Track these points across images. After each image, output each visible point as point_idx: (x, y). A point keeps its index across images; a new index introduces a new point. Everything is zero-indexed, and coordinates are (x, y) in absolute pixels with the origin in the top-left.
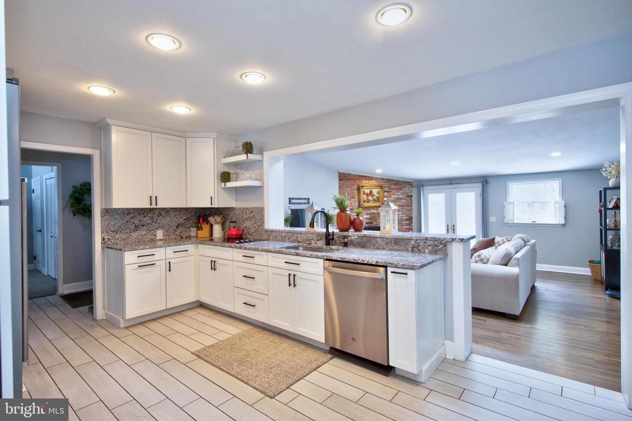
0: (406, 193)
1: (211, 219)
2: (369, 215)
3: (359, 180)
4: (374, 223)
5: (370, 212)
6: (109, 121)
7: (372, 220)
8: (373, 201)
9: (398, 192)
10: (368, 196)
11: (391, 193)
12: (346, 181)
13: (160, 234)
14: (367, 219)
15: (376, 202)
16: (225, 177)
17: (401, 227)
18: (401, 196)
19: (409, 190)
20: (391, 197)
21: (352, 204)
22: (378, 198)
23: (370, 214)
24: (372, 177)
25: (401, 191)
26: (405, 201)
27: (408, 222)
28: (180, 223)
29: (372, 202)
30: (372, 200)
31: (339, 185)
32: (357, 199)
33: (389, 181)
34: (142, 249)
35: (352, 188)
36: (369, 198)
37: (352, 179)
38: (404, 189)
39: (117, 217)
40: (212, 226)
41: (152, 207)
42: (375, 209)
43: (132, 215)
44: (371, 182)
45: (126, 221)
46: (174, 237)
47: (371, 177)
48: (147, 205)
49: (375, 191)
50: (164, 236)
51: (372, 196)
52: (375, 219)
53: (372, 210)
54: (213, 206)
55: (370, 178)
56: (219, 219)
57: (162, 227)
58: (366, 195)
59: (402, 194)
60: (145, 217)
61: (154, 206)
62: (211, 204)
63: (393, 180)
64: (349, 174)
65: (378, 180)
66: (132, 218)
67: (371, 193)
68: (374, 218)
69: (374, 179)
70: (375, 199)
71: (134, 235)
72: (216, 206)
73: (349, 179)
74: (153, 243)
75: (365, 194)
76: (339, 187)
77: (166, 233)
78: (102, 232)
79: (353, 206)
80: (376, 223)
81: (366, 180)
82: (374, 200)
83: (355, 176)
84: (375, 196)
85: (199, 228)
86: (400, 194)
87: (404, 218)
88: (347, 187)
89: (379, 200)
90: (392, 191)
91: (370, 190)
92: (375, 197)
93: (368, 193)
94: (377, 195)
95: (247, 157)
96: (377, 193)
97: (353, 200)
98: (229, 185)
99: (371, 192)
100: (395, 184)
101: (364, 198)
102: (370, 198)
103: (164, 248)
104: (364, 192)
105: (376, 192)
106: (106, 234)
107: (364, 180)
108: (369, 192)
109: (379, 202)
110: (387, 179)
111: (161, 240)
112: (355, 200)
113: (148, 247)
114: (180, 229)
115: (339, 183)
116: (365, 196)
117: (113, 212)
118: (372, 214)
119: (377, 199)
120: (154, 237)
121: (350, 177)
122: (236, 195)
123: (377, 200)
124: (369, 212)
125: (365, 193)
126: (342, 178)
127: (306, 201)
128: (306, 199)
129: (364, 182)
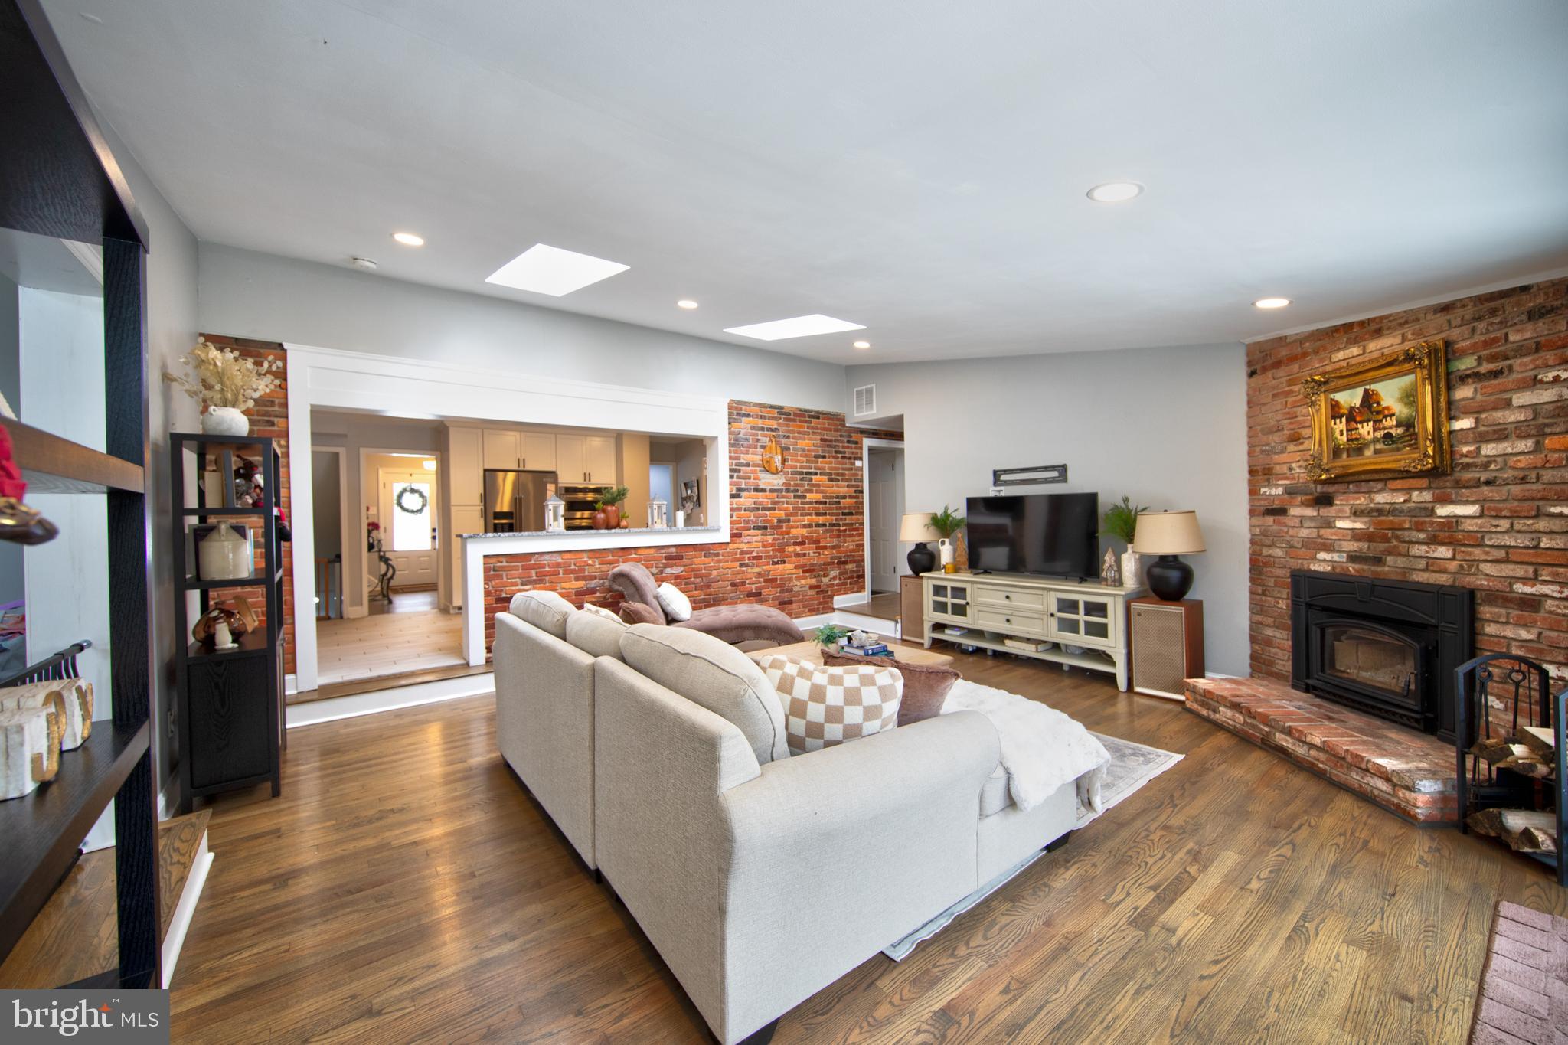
2: (1366, 519)
3: (1322, 355)
4: (1390, 559)
5: (1372, 500)
7: (1382, 546)
8: (1379, 446)
10: (1353, 425)
11: (1509, 378)
12: (1272, 374)
14: (1356, 536)
15: (1398, 449)
21: (1291, 469)
22: (1408, 424)
23: (1372, 510)
24: (1382, 318)
29: (1376, 453)
30: (1375, 441)
31: (1246, 394)
35: (1290, 400)
36: (1361, 431)
37: (1292, 359)
42: (1398, 484)
44: (1372, 346)
47: (1373, 320)
49: (1389, 392)
51: (1375, 422)
52: (1397, 538)
53: (1379, 491)
55: (1373, 327)
58: (1344, 419)
64: (1281, 340)
65: (1418, 320)
67: (1370, 407)
68: (1390, 533)
69: (1389, 328)
70: (1393, 432)
73: (1277, 364)
75: (1341, 417)
76: (1249, 402)
79: (1294, 479)
80: (1401, 562)
81: (1353, 341)
82: (1388, 436)
83: (1301, 340)
84: (1392, 415)
88: (1274, 395)
89: (1415, 436)
90: (1516, 362)
91: (1366, 392)
92: (1389, 422)
93: (1352, 409)
94: (1400, 410)
96: (1401, 400)
99: (1369, 399)
101: (1337, 434)
102: (1366, 430)
104: (1334, 406)
105: (1397, 395)
107: (1339, 350)
108: (1357, 402)
109: (1415, 447)
112: (1301, 448)
115: (1249, 386)
116: (1340, 426)
118: (1380, 511)
119: (1400, 431)
121: (1284, 352)
123: (1401, 437)
124: (1362, 501)
125: (1342, 411)
126: (1258, 367)
127: (1055, 474)
128: (1053, 468)
129: (1340, 355)
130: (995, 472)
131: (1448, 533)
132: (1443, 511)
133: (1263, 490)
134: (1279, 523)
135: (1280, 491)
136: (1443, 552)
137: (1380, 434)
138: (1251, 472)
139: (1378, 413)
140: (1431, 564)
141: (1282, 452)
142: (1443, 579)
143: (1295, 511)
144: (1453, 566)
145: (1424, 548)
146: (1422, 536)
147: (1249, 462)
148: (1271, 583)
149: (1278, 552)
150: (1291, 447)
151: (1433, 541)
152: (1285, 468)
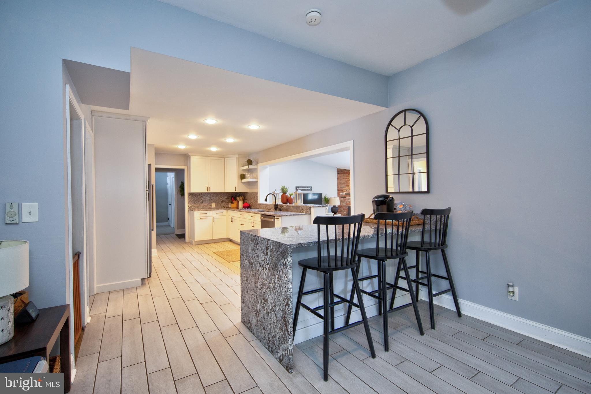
1: (238, 198)
6: (190, 154)
12: (343, 175)
13: (213, 205)
16: (243, 177)
21: (347, 190)
28: (224, 200)
31: (337, 177)
34: (202, 211)
35: (347, 179)
37: (347, 173)
39: (194, 196)
40: (238, 202)
41: (208, 192)
43: (201, 196)
45: (198, 198)
46: (220, 207)
48: (206, 191)
50: (215, 206)
54: (236, 192)
56: (241, 198)
57: (215, 202)
60: (206, 197)
61: (209, 192)
62: (235, 191)
64: (345, 170)
66: (201, 197)
71: (202, 205)
72: (238, 192)
73: (344, 173)
74: (210, 208)
76: (338, 179)
77: (217, 205)
78: (188, 203)
85: (232, 203)
88: (343, 178)
95: (248, 167)
98: (244, 181)
103: (211, 211)
106: (190, 204)
111: (214, 208)
113: (204, 210)
114: (223, 203)
115: (338, 176)
117: (192, 194)
120: (210, 206)
121: (345, 172)
122: (249, 186)
126: (340, 173)
127: (309, 189)
128: (309, 187)
130: (296, 187)
133: (341, 194)
134: (344, 199)
135: (345, 194)
138: (338, 190)
141: (345, 188)
143: (347, 197)
147: (338, 189)
148: (343, 209)
149: (344, 204)
150: (347, 187)
152: (346, 190)
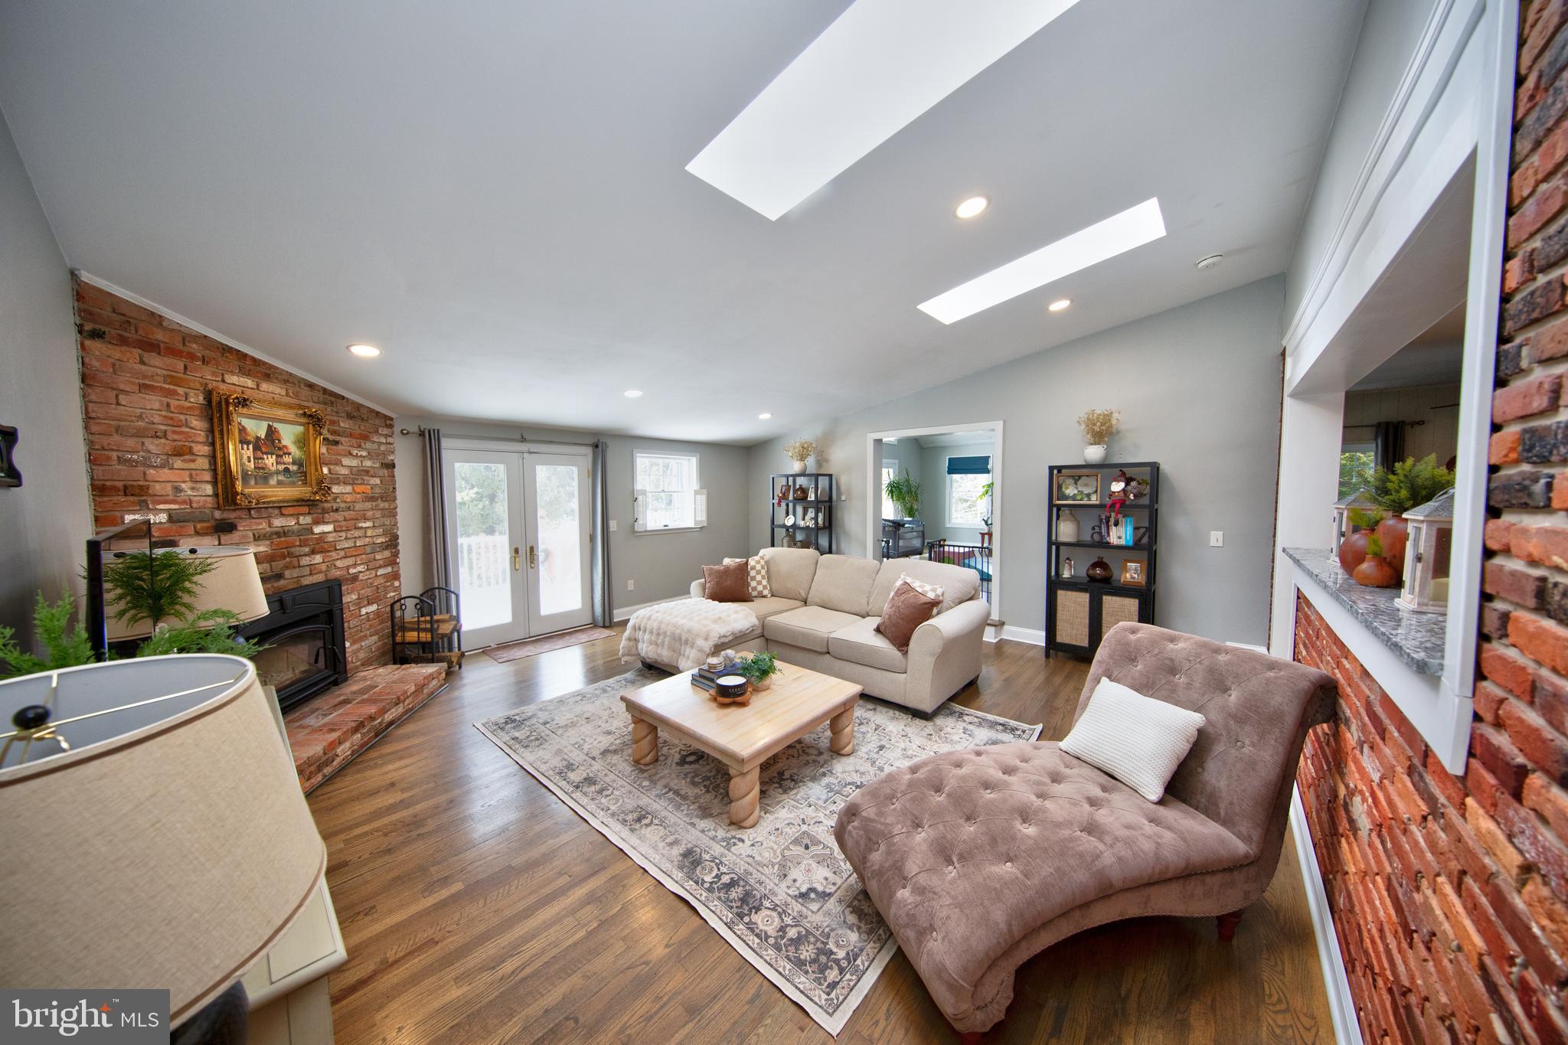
0: (378, 455)
2: (268, 542)
3: (212, 369)
5: (271, 525)
7: (281, 563)
8: (281, 478)
9: (359, 446)
10: (259, 454)
11: (340, 447)
12: (136, 353)
15: (294, 483)
17: (373, 572)
18: (368, 463)
19: (387, 443)
20: (339, 463)
21: (178, 490)
22: (300, 464)
23: (272, 534)
24: (269, 366)
25: (368, 445)
26: (377, 481)
27: (387, 553)
29: (280, 483)
30: (278, 472)
31: (83, 364)
32: (203, 463)
33: (331, 398)
35: (173, 403)
36: (267, 461)
37: (173, 352)
38: (375, 439)
42: (290, 511)
44: (264, 386)
47: (264, 363)
49: (289, 434)
51: (278, 456)
53: (277, 516)
55: (262, 369)
58: (251, 446)
59: (370, 456)
63: (343, 398)
65: (295, 384)
67: (273, 442)
68: (286, 551)
69: (277, 379)
70: (290, 467)
73: (151, 346)
75: (248, 443)
79: (184, 502)
80: (295, 573)
81: (244, 372)
82: (287, 470)
83: (189, 337)
84: (289, 454)
86: (364, 453)
87: (379, 541)
88: (141, 386)
89: (305, 474)
90: (343, 439)
91: (270, 427)
92: (287, 459)
93: (258, 438)
94: (295, 452)
96: (295, 443)
97: (186, 466)
99: (271, 432)
100: (350, 417)
101: (245, 460)
102: (270, 461)
104: (243, 430)
105: (293, 438)
107: (233, 373)
108: (262, 434)
109: (305, 483)
110: (325, 391)
112: (192, 466)
116: (248, 452)
118: (278, 534)
119: (295, 468)
121: (159, 336)
123: (296, 473)
124: (263, 525)
125: (249, 438)
126: (108, 330)
129: (234, 379)
131: (320, 546)
132: (318, 529)
133: (128, 517)
135: (163, 517)
136: (318, 558)
137: (281, 467)
139: (280, 449)
140: (313, 569)
141: (162, 466)
142: (320, 578)
143: (187, 543)
144: (324, 567)
145: (307, 558)
146: (307, 550)
147: (91, 472)
150: (178, 463)
151: (313, 552)
152: (169, 488)
